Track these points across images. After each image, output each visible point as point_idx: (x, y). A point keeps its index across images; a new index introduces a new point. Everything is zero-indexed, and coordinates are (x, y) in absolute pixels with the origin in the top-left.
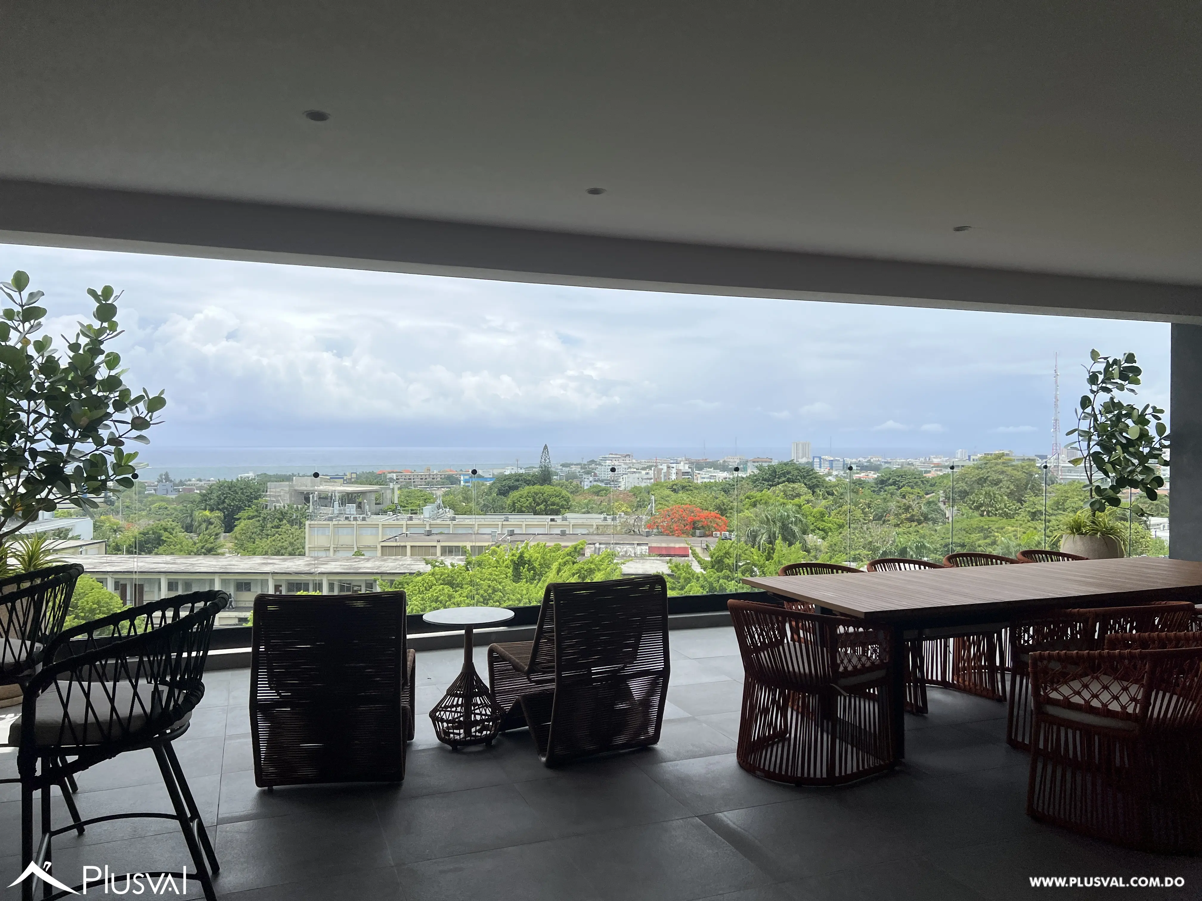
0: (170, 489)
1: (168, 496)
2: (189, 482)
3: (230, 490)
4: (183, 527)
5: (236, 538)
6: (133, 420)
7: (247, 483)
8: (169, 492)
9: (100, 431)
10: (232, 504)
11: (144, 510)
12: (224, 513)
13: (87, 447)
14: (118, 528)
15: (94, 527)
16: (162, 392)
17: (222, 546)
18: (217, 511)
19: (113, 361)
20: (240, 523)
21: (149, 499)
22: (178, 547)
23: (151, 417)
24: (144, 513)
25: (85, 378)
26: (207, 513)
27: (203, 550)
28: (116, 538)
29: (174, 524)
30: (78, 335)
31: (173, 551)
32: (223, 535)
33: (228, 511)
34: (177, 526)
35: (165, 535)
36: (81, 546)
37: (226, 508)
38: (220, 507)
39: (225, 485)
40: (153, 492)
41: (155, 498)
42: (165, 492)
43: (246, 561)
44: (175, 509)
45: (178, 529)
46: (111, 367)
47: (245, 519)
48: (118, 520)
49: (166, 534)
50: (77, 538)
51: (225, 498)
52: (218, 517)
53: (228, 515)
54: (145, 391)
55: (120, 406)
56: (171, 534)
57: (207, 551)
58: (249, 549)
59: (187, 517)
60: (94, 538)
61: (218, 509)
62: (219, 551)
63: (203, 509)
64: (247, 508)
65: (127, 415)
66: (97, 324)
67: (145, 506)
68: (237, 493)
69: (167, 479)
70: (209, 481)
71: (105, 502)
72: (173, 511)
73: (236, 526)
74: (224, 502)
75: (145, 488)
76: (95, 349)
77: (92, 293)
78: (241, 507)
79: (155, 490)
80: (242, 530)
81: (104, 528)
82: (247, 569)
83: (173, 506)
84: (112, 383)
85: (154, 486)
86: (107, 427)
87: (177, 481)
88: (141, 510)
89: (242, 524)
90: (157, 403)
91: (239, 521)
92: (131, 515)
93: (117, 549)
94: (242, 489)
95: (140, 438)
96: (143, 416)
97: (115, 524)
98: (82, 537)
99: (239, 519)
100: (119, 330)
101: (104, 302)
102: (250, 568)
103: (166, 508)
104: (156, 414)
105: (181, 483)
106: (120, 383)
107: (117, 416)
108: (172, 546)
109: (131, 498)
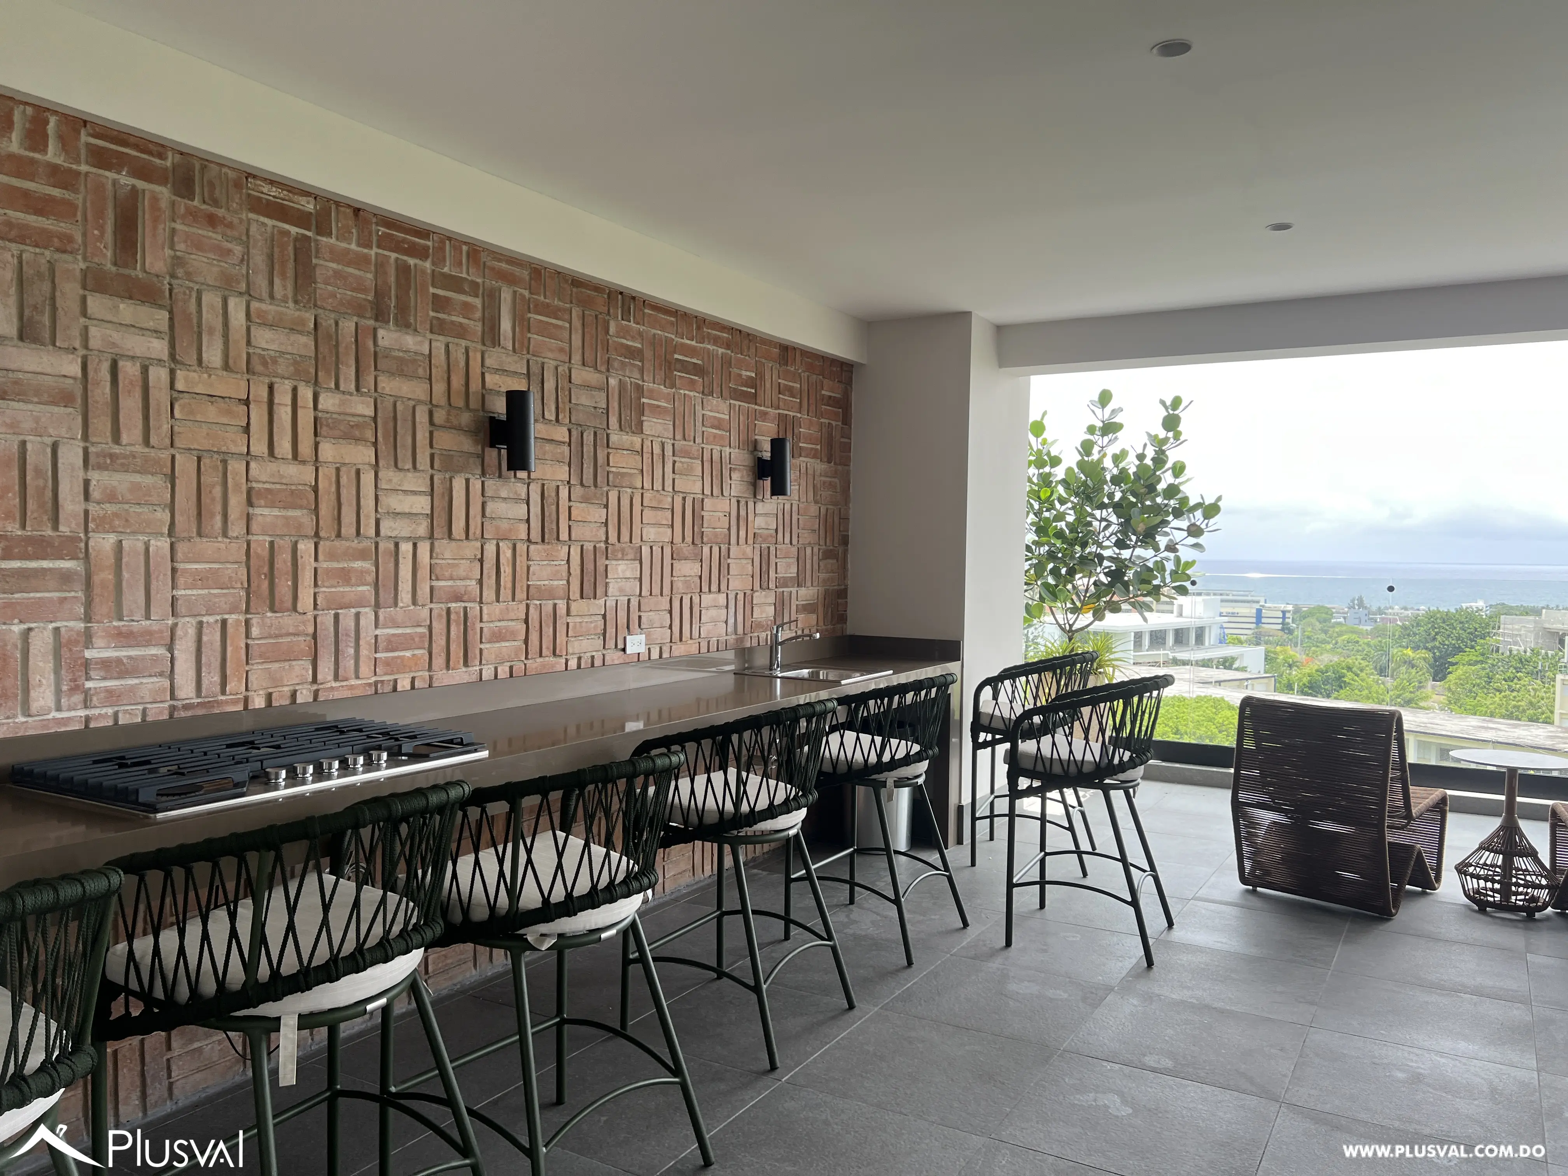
0: (1364, 618)
1: (1361, 627)
2: (1390, 611)
3: (1444, 622)
4: (1375, 668)
5: (1449, 689)
6: (1189, 527)
7: (1470, 616)
8: (1363, 621)
9: (1158, 538)
10: (1447, 642)
11: (1329, 643)
12: (1434, 654)
13: (1148, 553)
14: (1294, 662)
15: (1266, 658)
16: (1219, 498)
17: (1426, 698)
18: (1424, 651)
19: (1179, 469)
20: (1457, 669)
21: (1337, 630)
22: (1365, 692)
23: (1207, 525)
24: (1329, 647)
25: (1146, 487)
26: (1409, 652)
27: (1399, 700)
28: (1290, 674)
29: (1364, 663)
30: (1145, 445)
31: (1358, 698)
32: (1431, 683)
33: (1441, 652)
34: (1367, 666)
35: (1349, 677)
36: (1247, 679)
37: (1438, 648)
38: (1429, 645)
39: (1438, 615)
40: (1342, 620)
41: (1344, 628)
42: (1357, 621)
43: (1456, 721)
44: (1368, 645)
45: (1368, 670)
46: (1176, 475)
47: (1464, 665)
48: (1295, 653)
49: (1350, 675)
50: (1243, 669)
51: (1437, 634)
52: (1425, 659)
53: (1440, 657)
54: (1202, 498)
55: (1178, 513)
56: (1357, 675)
57: (1405, 702)
58: (1468, 707)
59: (1382, 655)
60: (1266, 672)
61: (1426, 648)
62: (1422, 704)
63: (1404, 647)
64: (1468, 649)
65: (1184, 524)
66: (1162, 434)
67: (1330, 637)
68: (1455, 628)
69: (1361, 604)
70: (1418, 610)
71: (1282, 630)
72: (1366, 647)
73: (1450, 673)
74: (1434, 639)
75: (1332, 615)
76: (1160, 460)
77: (1163, 403)
78: (1460, 647)
79: (1345, 618)
80: (1460, 679)
81: (1278, 660)
82: (1456, 732)
83: (1366, 641)
84: (1172, 491)
85: (1344, 613)
86: (1166, 534)
87: (1374, 609)
88: (1324, 642)
89: (1460, 672)
90: (1211, 511)
91: (1455, 667)
92: (1313, 648)
93: (1289, 687)
94: (1461, 623)
95: (1196, 546)
96: (1198, 523)
97: (1291, 657)
98: (1249, 670)
99: (1456, 663)
100: (1182, 438)
101: (1171, 412)
102: (1461, 731)
103: (1357, 642)
104: (1212, 521)
105: (1380, 611)
106: (1179, 491)
107: (1176, 523)
108: (1356, 691)
109: (1312, 625)
